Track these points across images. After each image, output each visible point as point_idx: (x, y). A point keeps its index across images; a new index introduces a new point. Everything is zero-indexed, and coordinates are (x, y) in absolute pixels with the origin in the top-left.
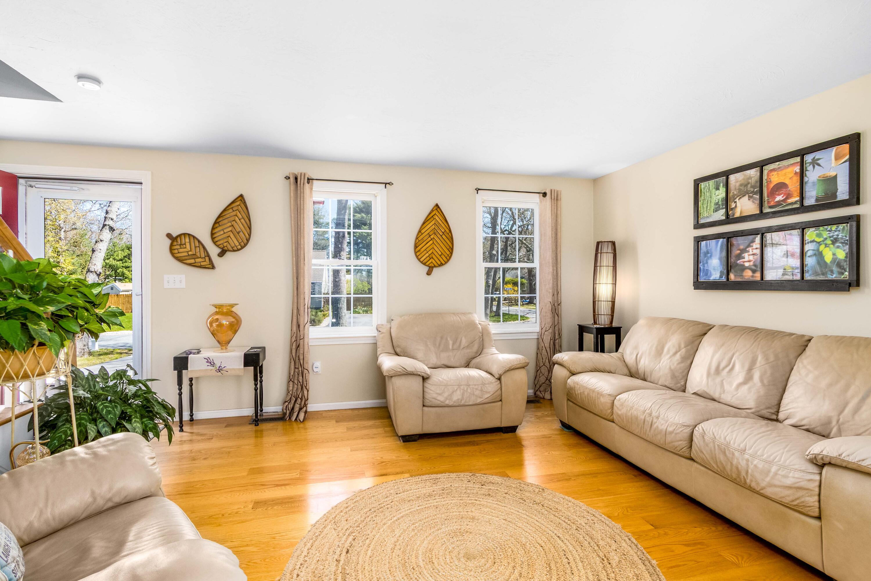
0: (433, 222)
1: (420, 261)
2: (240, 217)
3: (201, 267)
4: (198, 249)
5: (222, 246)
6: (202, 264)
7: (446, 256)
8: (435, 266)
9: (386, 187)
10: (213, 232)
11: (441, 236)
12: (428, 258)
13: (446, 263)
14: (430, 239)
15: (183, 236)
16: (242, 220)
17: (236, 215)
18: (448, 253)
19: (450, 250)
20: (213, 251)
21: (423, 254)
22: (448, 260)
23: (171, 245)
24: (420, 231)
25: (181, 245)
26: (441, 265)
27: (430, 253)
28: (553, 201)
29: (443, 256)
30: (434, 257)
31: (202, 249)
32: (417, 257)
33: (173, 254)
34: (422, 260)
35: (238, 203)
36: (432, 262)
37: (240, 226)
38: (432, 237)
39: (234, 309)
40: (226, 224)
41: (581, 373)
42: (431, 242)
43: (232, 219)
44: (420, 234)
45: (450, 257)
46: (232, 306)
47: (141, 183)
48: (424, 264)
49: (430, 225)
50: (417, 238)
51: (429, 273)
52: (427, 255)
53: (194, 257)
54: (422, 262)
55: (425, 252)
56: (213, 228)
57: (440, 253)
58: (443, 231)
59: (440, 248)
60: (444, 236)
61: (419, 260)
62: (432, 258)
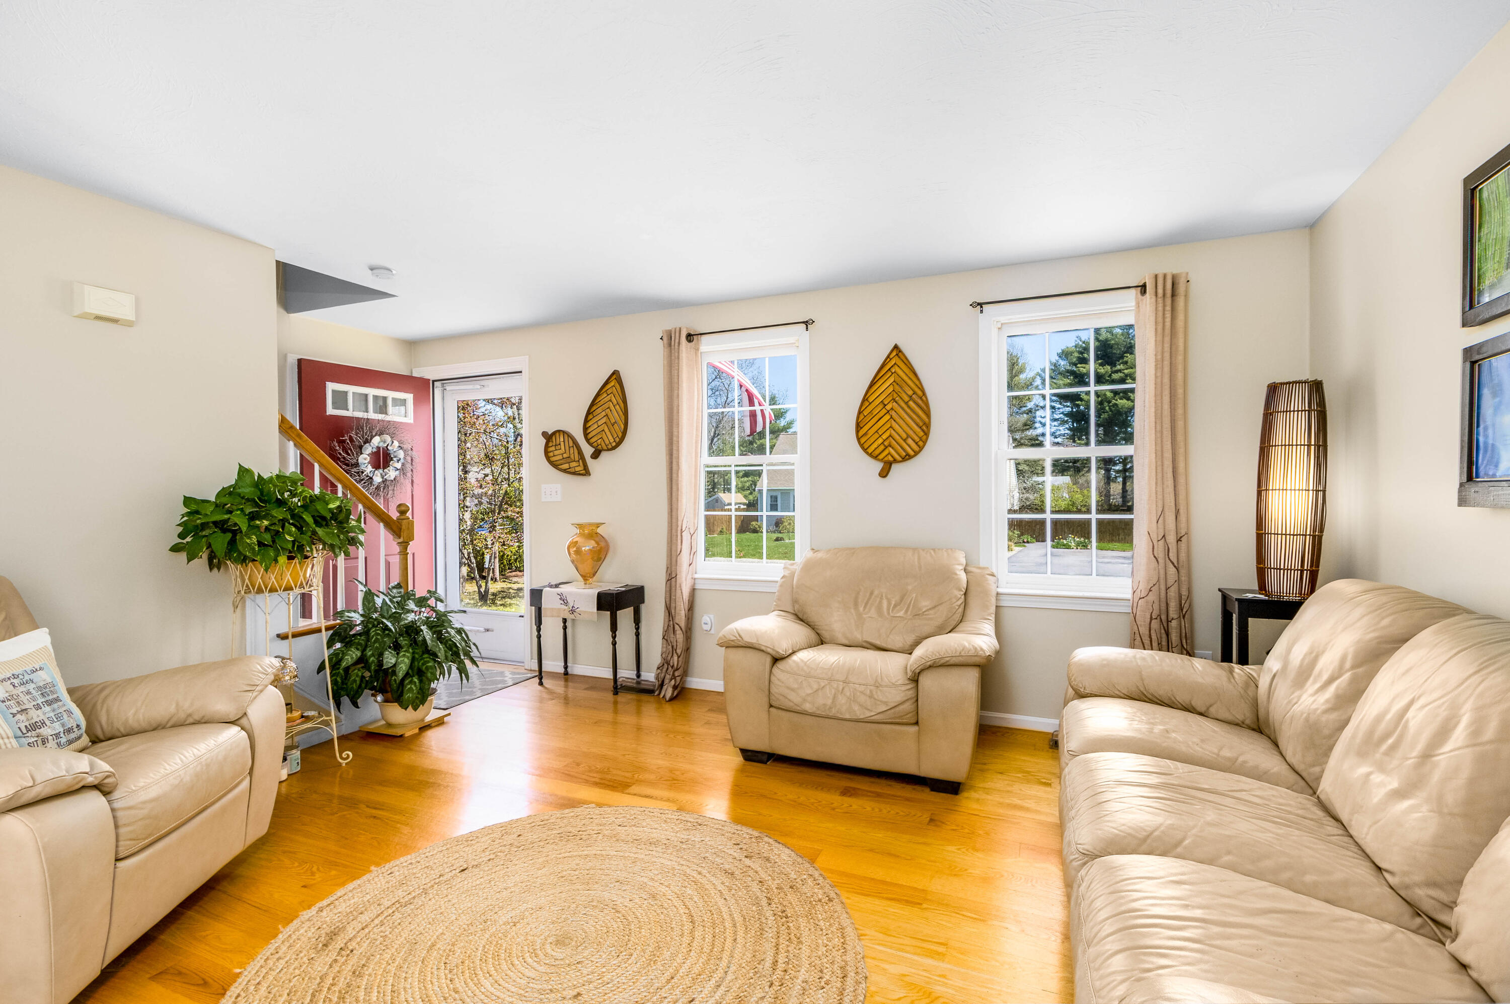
0: (891, 380)
1: (867, 453)
2: (615, 402)
3: (574, 473)
4: (572, 449)
5: (595, 444)
6: (577, 469)
7: (917, 439)
8: (895, 461)
9: (807, 328)
10: (587, 426)
11: (906, 403)
12: (882, 447)
13: (916, 453)
14: (884, 411)
15: (557, 434)
16: (617, 407)
17: (610, 401)
18: (922, 434)
19: (924, 428)
20: (588, 450)
21: (872, 440)
22: (921, 449)
23: (547, 446)
24: (865, 399)
25: (556, 445)
26: (907, 458)
27: (884, 437)
28: (1160, 301)
29: (910, 441)
30: (894, 443)
31: (576, 451)
32: (862, 446)
33: (548, 458)
34: (870, 450)
35: (612, 384)
36: (889, 454)
37: (616, 415)
38: (888, 407)
39: (599, 530)
40: (600, 413)
41: (1096, 696)
42: (887, 417)
43: (606, 406)
44: (867, 404)
45: (925, 443)
46: (598, 525)
47: (521, 372)
48: (875, 458)
49: (886, 385)
50: (860, 413)
51: (884, 474)
52: (880, 441)
53: (569, 460)
54: (870, 455)
55: (877, 436)
56: (586, 421)
57: (904, 436)
58: (910, 393)
59: (904, 425)
60: (911, 403)
61: (865, 450)
62: (890, 446)
